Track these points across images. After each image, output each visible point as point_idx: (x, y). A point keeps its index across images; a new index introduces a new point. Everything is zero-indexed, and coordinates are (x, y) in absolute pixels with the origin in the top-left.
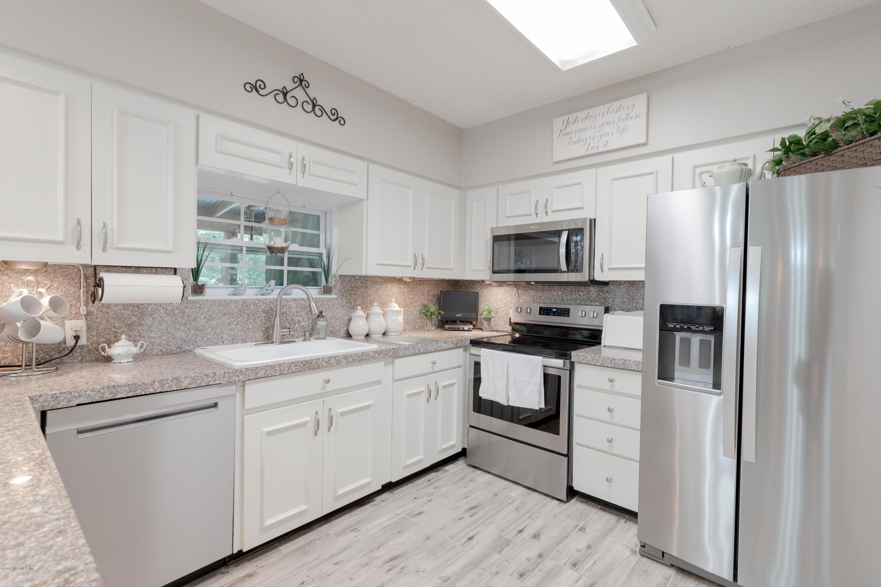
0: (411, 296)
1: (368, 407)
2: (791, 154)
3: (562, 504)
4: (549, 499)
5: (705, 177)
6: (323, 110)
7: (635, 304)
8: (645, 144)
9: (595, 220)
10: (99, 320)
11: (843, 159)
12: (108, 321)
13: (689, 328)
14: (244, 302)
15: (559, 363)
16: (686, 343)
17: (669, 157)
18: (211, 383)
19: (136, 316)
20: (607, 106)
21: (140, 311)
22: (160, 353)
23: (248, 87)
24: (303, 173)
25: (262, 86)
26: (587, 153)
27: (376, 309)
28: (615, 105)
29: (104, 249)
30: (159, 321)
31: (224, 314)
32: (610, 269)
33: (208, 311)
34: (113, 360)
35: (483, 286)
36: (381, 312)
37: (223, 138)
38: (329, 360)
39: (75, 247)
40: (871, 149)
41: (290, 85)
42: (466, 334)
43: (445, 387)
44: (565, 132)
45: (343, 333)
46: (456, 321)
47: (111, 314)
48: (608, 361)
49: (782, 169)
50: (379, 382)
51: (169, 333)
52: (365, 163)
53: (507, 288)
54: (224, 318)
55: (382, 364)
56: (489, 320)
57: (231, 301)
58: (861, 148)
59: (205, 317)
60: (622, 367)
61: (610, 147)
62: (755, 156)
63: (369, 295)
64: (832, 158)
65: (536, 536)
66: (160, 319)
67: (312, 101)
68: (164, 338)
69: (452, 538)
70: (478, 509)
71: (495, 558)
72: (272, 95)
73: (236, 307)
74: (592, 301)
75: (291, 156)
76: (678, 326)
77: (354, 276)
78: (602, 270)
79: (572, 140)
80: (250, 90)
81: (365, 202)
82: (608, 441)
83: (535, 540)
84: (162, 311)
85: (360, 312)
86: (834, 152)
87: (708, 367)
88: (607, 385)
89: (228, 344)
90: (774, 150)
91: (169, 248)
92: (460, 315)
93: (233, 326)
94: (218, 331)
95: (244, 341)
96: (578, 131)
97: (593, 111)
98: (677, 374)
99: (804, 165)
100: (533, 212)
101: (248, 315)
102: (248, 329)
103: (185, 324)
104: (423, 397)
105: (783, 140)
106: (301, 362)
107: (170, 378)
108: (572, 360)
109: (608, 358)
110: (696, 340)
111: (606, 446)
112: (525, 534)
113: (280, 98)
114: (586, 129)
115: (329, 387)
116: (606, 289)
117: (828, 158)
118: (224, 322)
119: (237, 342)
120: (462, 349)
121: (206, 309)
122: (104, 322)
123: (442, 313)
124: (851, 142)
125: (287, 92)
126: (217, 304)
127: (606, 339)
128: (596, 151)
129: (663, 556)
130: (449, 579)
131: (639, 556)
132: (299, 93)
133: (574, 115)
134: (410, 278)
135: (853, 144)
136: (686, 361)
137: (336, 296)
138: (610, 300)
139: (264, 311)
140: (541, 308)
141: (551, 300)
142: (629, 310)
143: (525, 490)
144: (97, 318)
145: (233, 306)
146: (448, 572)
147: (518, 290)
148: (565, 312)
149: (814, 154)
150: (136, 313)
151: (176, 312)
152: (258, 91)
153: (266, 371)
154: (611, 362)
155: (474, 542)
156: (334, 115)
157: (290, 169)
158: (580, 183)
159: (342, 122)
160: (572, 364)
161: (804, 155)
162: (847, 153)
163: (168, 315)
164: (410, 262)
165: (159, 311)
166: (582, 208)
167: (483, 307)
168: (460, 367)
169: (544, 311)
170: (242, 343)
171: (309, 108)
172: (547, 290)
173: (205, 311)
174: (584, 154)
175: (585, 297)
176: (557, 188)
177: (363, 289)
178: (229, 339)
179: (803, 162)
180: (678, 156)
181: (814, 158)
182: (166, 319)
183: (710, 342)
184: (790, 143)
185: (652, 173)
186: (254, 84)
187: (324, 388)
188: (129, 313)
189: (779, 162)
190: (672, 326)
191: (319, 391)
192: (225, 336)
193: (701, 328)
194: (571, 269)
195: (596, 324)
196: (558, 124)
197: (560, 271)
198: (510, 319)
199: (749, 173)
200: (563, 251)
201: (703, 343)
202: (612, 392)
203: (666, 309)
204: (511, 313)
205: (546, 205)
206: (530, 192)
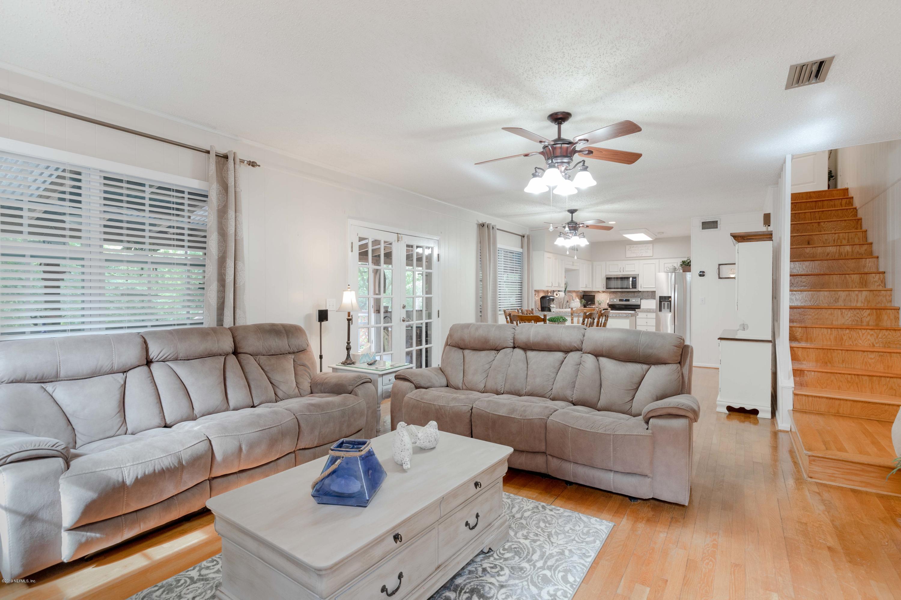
5: (666, 268)
7: (648, 297)
8: (652, 256)
9: (639, 275)
13: (665, 301)
16: (664, 304)
17: (658, 260)
20: (642, 245)
28: (644, 245)
32: (643, 288)
44: (630, 250)
48: (645, 311)
56: (600, 304)
60: (648, 312)
61: (643, 256)
74: (636, 297)
78: (641, 288)
79: (632, 252)
81: (579, 270)
87: (668, 308)
88: (645, 317)
92: (590, 303)
96: (634, 250)
97: (638, 246)
98: (662, 311)
100: (619, 271)
108: (636, 311)
110: (666, 303)
114: (636, 250)
116: (640, 293)
127: (642, 307)
128: (639, 256)
133: (633, 246)
134: (582, 291)
136: (664, 308)
138: (642, 296)
141: (623, 297)
147: (610, 294)
148: (628, 300)
149: (687, 266)
158: (634, 264)
160: (636, 313)
166: (635, 271)
167: (596, 300)
169: (620, 300)
172: (622, 294)
174: (636, 257)
175: (634, 296)
176: (627, 265)
180: (660, 260)
185: (654, 264)
189: (682, 265)
190: (662, 301)
193: (667, 301)
194: (633, 288)
195: (638, 303)
196: (628, 247)
197: (629, 288)
198: (608, 303)
199: (676, 268)
200: (631, 282)
201: (668, 304)
202: (647, 318)
203: (660, 297)
204: (608, 301)
205: (624, 269)
206: (618, 265)
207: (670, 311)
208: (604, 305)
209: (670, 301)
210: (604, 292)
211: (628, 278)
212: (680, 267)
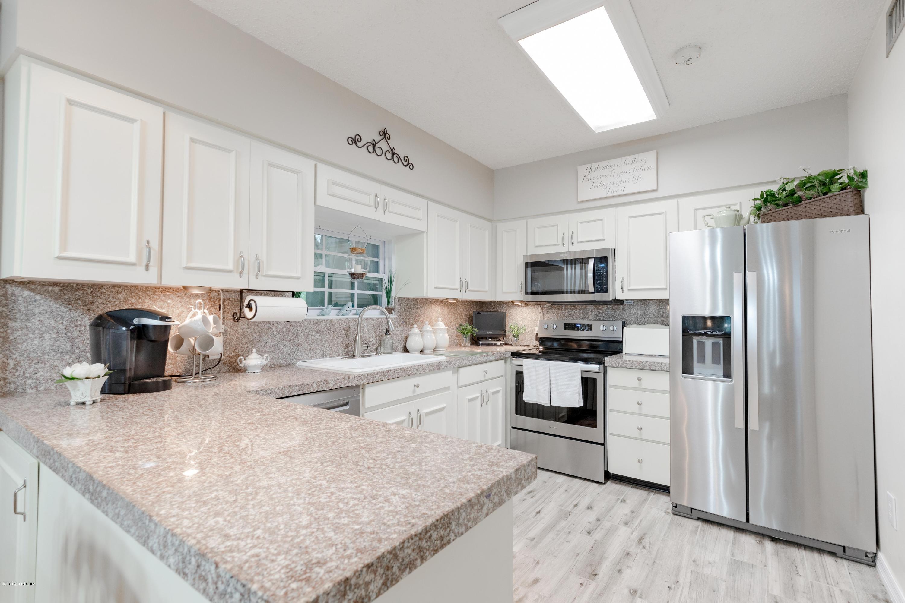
0: (449, 316)
1: (442, 409)
2: (769, 204)
3: (601, 485)
4: (589, 483)
5: (708, 219)
6: (399, 158)
7: (647, 319)
8: (656, 190)
9: (615, 249)
10: (231, 337)
11: (806, 209)
12: (237, 338)
13: (705, 333)
14: (331, 321)
15: (595, 367)
16: (701, 345)
17: (674, 201)
18: (347, 385)
19: (256, 333)
20: (624, 159)
21: (259, 329)
22: (273, 366)
23: (350, 140)
24: (385, 211)
25: (359, 140)
26: (608, 195)
27: (428, 327)
28: (631, 158)
29: (257, 276)
30: (272, 338)
31: (317, 332)
32: (629, 290)
33: (306, 329)
34: (247, 370)
35: (509, 306)
36: (431, 330)
37: (333, 183)
38: (418, 368)
39: (238, 275)
40: (824, 204)
41: (377, 138)
42: (498, 349)
43: (494, 393)
44: (588, 177)
45: (401, 348)
46: (487, 338)
47: (240, 331)
48: (636, 364)
49: (762, 214)
50: (448, 388)
51: (279, 348)
52: (426, 201)
53: (532, 308)
54: (317, 335)
55: (451, 372)
56: (516, 336)
57: (322, 321)
58: (818, 203)
59: (304, 335)
60: (648, 368)
61: (627, 191)
62: (741, 203)
63: (420, 315)
64: (798, 208)
65: (589, 508)
66: (273, 336)
67: (392, 150)
68: (276, 353)
69: (523, 513)
70: (535, 493)
71: (563, 523)
72: (365, 147)
73: (326, 326)
74: (610, 317)
75: (376, 197)
76: (697, 332)
77: (408, 298)
78: (622, 290)
79: (594, 184)
80: (351, 143)
81: (425, 234)
82: (638, 429)
83: (589, 510)
84: (274, 329)
85: (415, 330)
86: (799, 204)
87: (718, 363)
88: (636, 384)
89: (320, 358)
90: (755, 199)
91: (299, 275)
92: (491, 332)
93: (323, 342)
94: (313, 347)
95: (331, 356)
96: (599, 177)
97: (612, 162)
98: (695, 370)
99: (778, 212)
100: (560, 242)
101: (334, 333)
102: (334, 345)
103: (290, 341)
104: (479, 401)
105: (762, 192)
106: (401, 369)
107: (323, 380)
108: (605, 365)
109: (636, 361)
110: (709, 343)
111: (636, 434)
112: (580, 507)
113: (371, 149)
114: (606, 176)
115: (419, 391)
116: (621, 307)
117: (795, 208)
118: (317, 339)
119: (326, 357)
120: (503, 361)
121: (305, 327)
122: (235, 338)
123: (477, 331)
124: (811, 198)
125: (376, 144)
126: (312, 323)
127: (626, 348)
128: (615, 194)
129: (691, 512)
130: (534, 539)
131: (672, 515)
132: (383, 145)
133: (597, 164)
134: (454, 299)
135: (812, 200)
136: (702, 359)
137: (396, 316)
138: (626, 316)
139: (344, 329)
140: (565, 324)
141: (573, 317)
142: (642, 324)
143: (567, 477)
144: (230, 335)
145: (323, 324)
146: (531, 534)
147: (542, 309)
148: (588, 327)
149: (785, 205)
150: (256, 331)
151: (284, 330)
152: (356, 144)
153: (380, 376)
154: (639, 365)
155: (542, 514)
156: (406, 161)
157: (376, 208)
158: (602, 220)
159: (411, 167)
160: (605, 367)
161: (778, 205)
162: (808, 206)
163: (278, 332)
164: (457, 286)
165: (272, 329)
166: (604, 240)
167: (510, 324)
168: (502, 376)
169: (569, 327)
170: (330, 357)
171: (389, 156)
172: (570, 309)
173: (304, 329)
174: (605, 196)
176: (581, 223)
177: (415, 310)
178: (320, 354)
179: (777, 210)
180: (682, 201)
181: (785, 208)
182: (277, 336)
183: (719, 343)
184: (767, 195)
185: (662, 213)
186: (354, 138)
187: (414, 391)
188: (252, 331)
189: (759, 209)
190: (692, 332)
191: (411, 394)
192: (317, 351)
193: (714, 333)
194: (597, 291)
195: (616, 336)
196: (582, 170)
197: (589, 292)
198: (538, 335)
199: (740, 217)
200: (590, 275)
201: (715, 345)
202: (640, 389)
203: (686, 319)
204: (536, 330)
205: (572, 237)
206: (557, 225)
207: (727, 374)
208: (528, 338)
209: (727, 336)
210: (526, 304)
211: (583, 262)
212: (752, 219)
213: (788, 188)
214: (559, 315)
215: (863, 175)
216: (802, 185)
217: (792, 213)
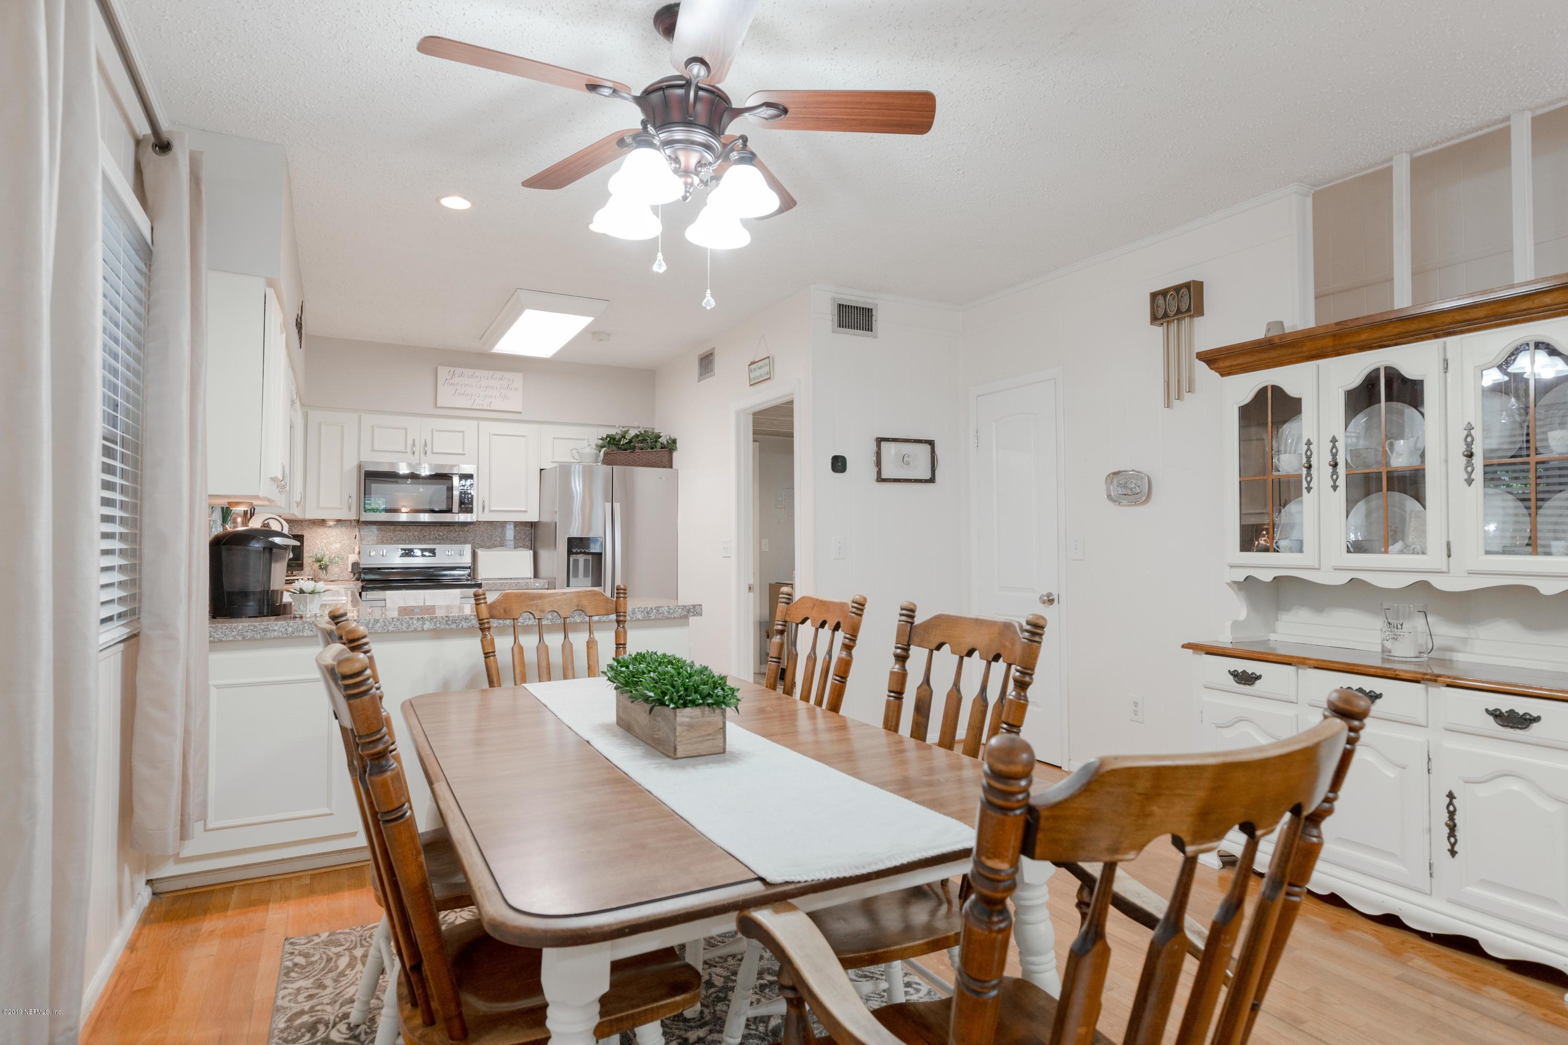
2: (611, 446)
5: (574, 451)
8: (521, 412)
11: (636, 458)
16: (576, 561)
17: (536, 427)
20: (492, 372)
26: (473, 407)
28: (498, 374)
32: (491, 511)
35: (302, 526)
44: (450, 381)
53: (344, 529)
56: (324, 568)
58: (645, 455)
61: (493, 407)
64: (634, 455)
76: (576, 551)
78: (483, 511)
79: (458, 391)
86: (632, 452)
87: (592, 574)
90: (599, 439)
96: (463, 386)
97: (479, 373)
98: (571, 584)
99: (620, 455)
100: (409, 450)
105: (604, 434)
110: (581, 560)
114: (472, 386)
124: (642, 449)
128: (481, 407)
133: (461, 370)
135: (641, 452)
136: (576, 575)
138: (471, 539)
140: (400, 550)
147: (359, 531)
148: (431, 553)
149: (625, 450)
158: (462, 431)
161: (619, 449)
166: (464, 454)
172: (401, 531)
174: (469, 407)
175: (444, 537)
176: (437, 431)
179: (618, 452)
180: (543, 427)
181: (624, 454)
183: (589, 560)
184: (610, 438)
185: (525, 436)
189: (602, 448)
190: (571, 551)
194: (462, 511)
195: (464, 561)
196: (443, 372)
197: (449, 511)
198: (355, 565)
200: (456, 493)
201: (586, 561)
203: (570, 540)
204: (353, 558)
205: (426, 445)
206: (406, 429)
207: (598, 584)
209: (600, 554)
211: (448, 477)
212: (600, 453)
213: (628, 437)
214: (384, 539)
215: (674, 441)
216: (637, 436)
217: (629, 457)
